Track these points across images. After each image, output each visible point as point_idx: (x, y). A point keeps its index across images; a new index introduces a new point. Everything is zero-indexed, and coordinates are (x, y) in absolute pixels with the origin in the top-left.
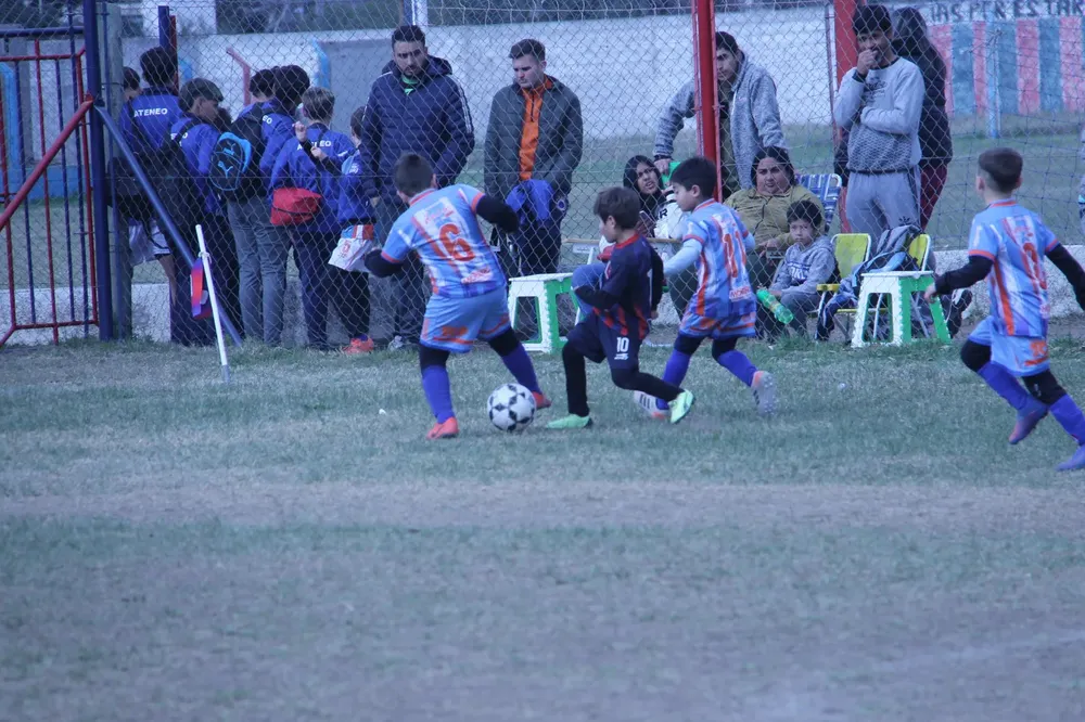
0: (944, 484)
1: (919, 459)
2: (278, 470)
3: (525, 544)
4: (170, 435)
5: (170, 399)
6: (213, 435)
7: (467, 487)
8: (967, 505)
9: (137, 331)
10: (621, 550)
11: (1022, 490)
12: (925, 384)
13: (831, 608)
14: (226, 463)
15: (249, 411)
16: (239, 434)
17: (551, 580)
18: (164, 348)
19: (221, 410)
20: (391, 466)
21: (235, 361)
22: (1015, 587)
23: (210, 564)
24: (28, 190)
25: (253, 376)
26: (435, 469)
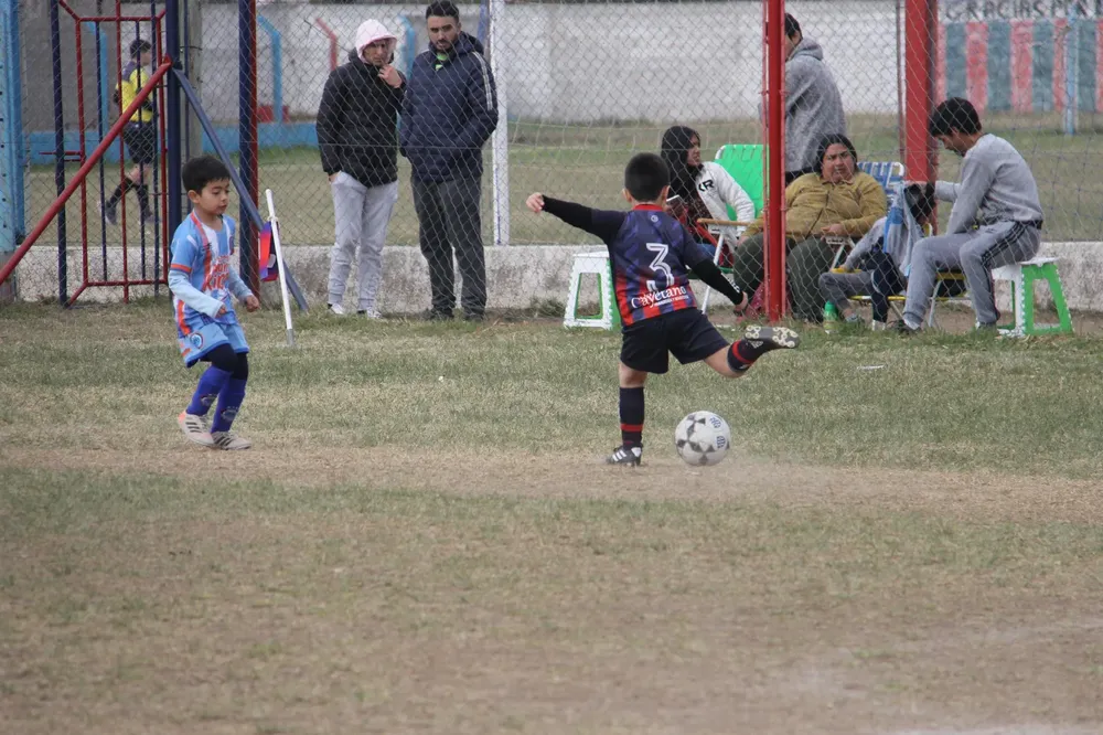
0: (985, 471)
1: (962, 447)
2: (333, 433)
3: (568, 515)
6: (272, 397)
7: (517, 457)
8: (1005, 492)
10: (661, 523)
11: (1062, 481)
12: (976, 373)
13: (861, 587)
14: (282, 425)
15: (309, 376)
16: (299, 398)
17: (590, 550)
19: (282, 372)
20: (444, 434)
21: (300, 325)
22: (1044, 573)
23: (258, 522)
24: (104, 149)
25: (317, 341)
26: (487, 439)
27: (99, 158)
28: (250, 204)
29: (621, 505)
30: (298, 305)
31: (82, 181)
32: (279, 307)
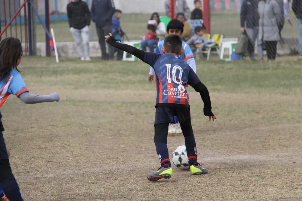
0: (224, 93)
1: (219, 87)
2: (68, 87)
3: (124, 105)
4: (43, 78)
5: (44, 69)
6: (53, 78)
7: (112, 91)
8: (230, 98)
9: (38, 54)
10: (147, 107)
11: (243, 94)
12: (221, 70)
13: (196, 122)
14: (55, 85)
15: (62, 73)
16: (59, 78)
17: (130, 114)
18: (43, 57)
19: (55, 72)
20: (94, 86)
21: (60, 61)
22: (240, 117)
23: (48, 108)
24: (11, 22)
25: (64, 65)
26: (105, 87)
27: (10, 24)
28: (48, 33)
29: (138, 102)
30: (60, 56)
31: (6, 30)
32: (55, 57)
